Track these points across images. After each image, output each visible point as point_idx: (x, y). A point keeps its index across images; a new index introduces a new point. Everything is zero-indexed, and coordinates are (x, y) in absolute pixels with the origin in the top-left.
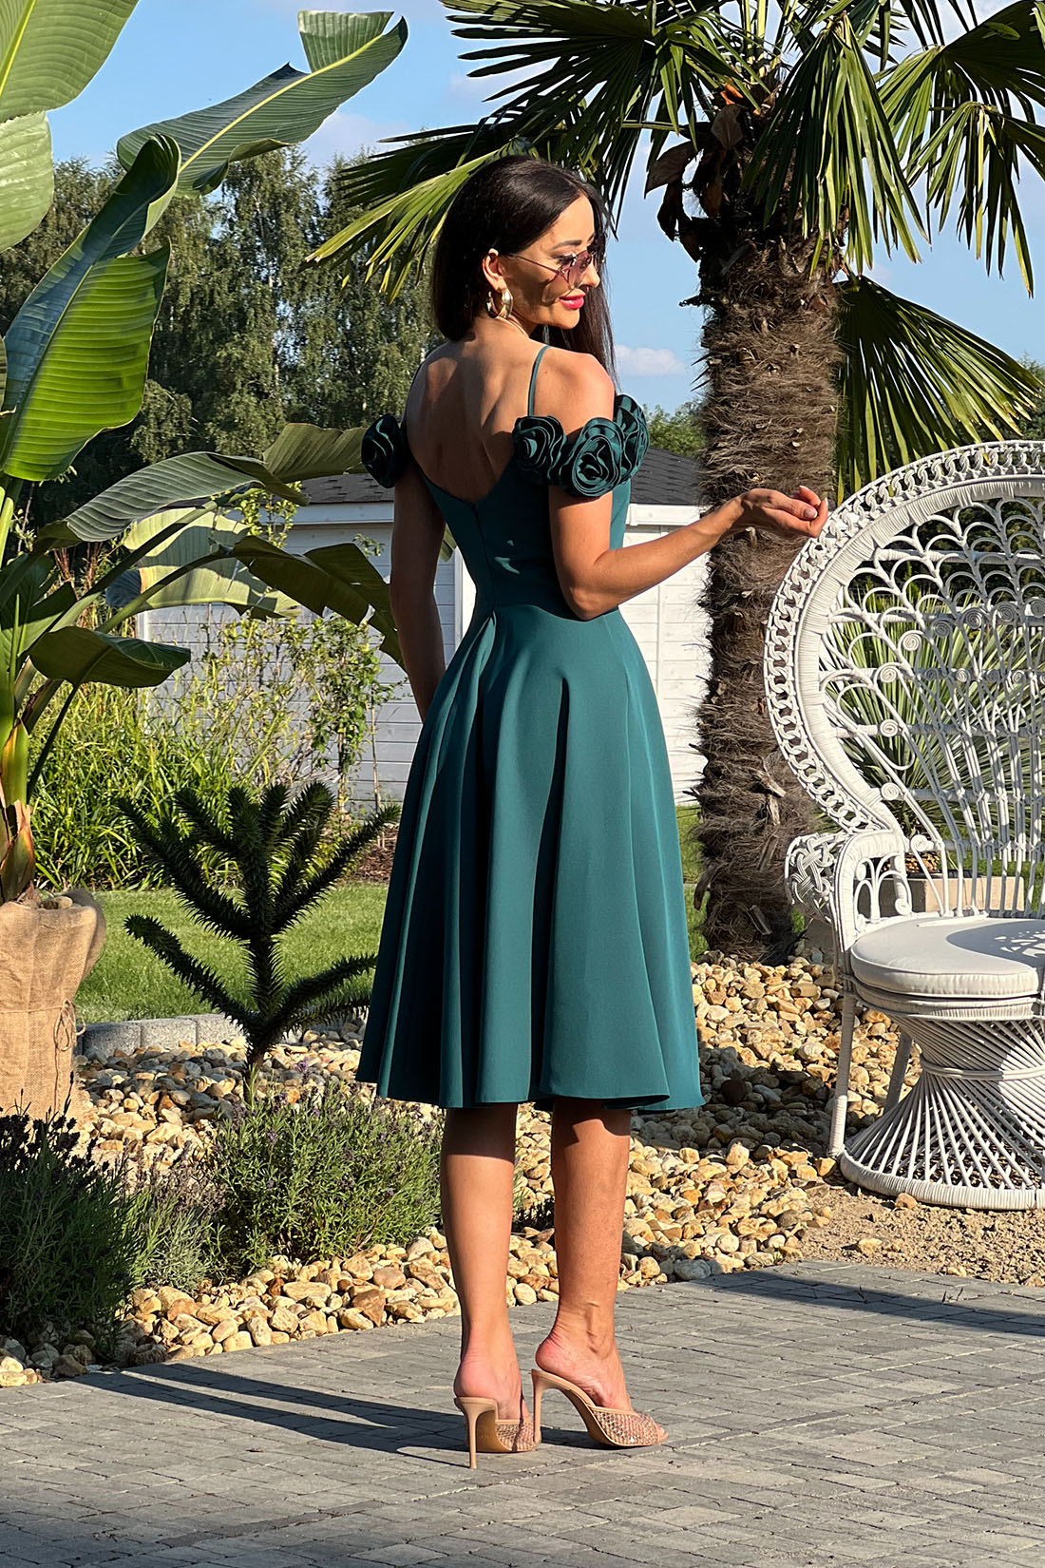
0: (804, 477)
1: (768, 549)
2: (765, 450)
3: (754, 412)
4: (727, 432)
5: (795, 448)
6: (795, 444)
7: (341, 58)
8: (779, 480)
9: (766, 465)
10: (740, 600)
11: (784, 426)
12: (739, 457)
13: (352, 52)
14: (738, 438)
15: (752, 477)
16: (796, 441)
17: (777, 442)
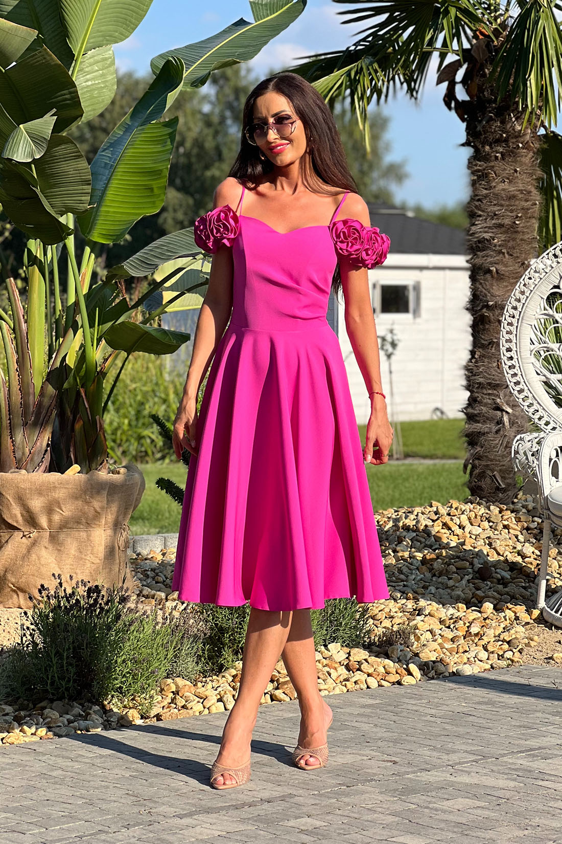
0: (522, 240)
1: (502, 279)
2: (501, 226)
3: (495, 205)
4: (480, 216)
5: (517, 224)
6: (517, 222)
7: (271, 15)
8: (509, 241)
9: (501, 234)
10: (488, 307)
11: (511, 212)
12: (486, 229)
13: (277, 12)
14: (486, 219)
15: (494, 240)
16: (518, 221)
17: (507, 221)
